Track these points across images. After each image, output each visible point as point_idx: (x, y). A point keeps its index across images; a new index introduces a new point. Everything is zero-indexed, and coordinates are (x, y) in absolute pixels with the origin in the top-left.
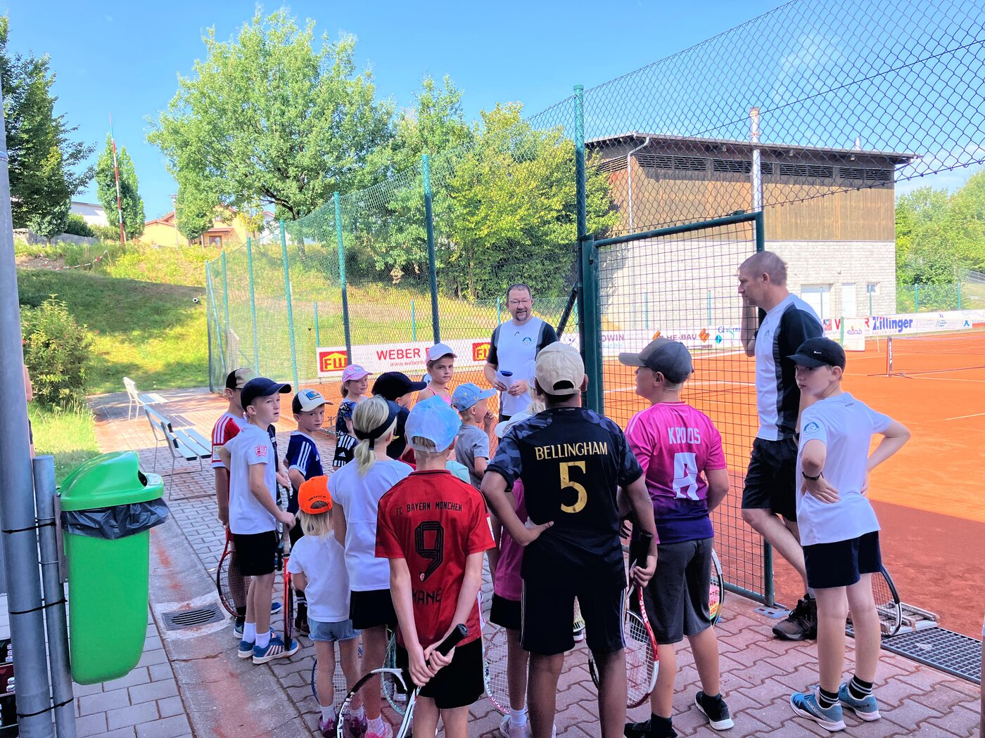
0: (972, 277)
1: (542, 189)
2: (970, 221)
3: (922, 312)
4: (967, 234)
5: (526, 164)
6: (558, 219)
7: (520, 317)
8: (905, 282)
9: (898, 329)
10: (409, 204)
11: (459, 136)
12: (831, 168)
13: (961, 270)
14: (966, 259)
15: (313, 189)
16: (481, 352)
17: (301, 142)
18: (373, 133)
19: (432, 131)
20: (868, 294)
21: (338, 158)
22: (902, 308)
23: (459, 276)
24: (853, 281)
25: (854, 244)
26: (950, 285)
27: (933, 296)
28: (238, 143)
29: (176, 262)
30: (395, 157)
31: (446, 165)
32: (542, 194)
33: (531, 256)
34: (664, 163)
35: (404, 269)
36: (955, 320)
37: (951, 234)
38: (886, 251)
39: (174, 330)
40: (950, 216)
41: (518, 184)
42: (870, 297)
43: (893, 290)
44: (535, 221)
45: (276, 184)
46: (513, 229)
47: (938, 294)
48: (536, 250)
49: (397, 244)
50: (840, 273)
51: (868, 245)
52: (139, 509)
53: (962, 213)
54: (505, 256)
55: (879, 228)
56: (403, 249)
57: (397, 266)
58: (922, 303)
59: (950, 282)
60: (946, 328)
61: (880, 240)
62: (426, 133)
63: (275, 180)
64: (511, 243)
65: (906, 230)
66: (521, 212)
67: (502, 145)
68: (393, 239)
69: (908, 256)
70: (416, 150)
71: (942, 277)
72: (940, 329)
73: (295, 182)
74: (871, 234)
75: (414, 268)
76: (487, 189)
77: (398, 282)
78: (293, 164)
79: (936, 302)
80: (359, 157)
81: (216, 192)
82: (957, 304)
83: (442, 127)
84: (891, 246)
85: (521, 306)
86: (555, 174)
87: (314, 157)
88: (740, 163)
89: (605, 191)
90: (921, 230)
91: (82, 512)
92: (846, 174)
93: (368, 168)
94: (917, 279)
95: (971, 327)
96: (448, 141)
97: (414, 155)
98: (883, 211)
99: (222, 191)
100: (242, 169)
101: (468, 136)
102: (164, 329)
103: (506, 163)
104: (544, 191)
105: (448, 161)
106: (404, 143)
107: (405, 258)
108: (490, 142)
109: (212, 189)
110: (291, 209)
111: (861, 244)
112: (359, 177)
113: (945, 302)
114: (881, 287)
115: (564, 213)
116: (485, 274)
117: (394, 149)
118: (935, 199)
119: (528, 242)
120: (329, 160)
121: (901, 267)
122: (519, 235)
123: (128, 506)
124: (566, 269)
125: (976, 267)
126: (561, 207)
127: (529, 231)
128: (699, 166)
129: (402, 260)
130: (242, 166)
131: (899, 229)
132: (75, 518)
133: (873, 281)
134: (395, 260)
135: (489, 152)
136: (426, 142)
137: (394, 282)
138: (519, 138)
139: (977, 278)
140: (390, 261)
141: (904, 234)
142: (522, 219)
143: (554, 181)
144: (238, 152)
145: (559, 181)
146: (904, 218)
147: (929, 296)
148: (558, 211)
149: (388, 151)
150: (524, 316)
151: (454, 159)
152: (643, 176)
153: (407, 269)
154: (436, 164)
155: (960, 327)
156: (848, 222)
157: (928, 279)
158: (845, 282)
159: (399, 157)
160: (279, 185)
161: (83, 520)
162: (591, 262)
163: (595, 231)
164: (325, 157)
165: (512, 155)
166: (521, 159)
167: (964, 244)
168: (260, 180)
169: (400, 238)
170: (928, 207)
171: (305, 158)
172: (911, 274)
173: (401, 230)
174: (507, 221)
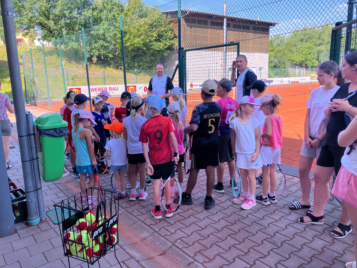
0: (291, 66)
1: (150, 29)
2: (292, 47)
3: (276, 78)
4: (291, 51)
5: (143, 19)
6: (156, 40)
7: (159, 74)
8: (271, 67)
9: (269, 83)
10: (99, 32)
11: (118, 7)
12: (249, 26)
13: (288, 64)
14: (290, 60)
15: (61, 24)
16: (130, 89)
17: (55, 5)
18: (84, 3)
19: (107, 4)
20: (260, 71)
21: (70, 13)
22: (270, 77)
23: (119, 61)
24: (255, 67)
25: (256, 54)
26: (285, 69)
27: (279, 72)
28: (28, 4)
29: (4, 52)
30: (93, 13)
31: (113, 17)
32: (150, 31)
33: (145, 54)
34: (193, 21)
35: (97, 57)
36: (286, 81)
37: (286, 51)
38: (265, 57)
39: (7, 79)
40: (286, 45)
41: (141, 27)
42: (261, 72)
43: (267, 70)
44: (147, 41)
45: (45, 22)
46: (139, 43)
47: (281, 71)
48: (148, 52)
49: (95, 47)
50: (251, 64)
51: (261, 54)
52: (63, 129)
53: (290, 44)
54: (136, 54)
55: (264, 49)
56: (97, 50)
57: (95, 56)
58: (276, 75)
59: (285, 68)
60: (283, 83)
61: (264, 53)
62: (105, 4)
63: (44, 20)
64: (139, 49)
65: (272, 49)
66: (142, 37)
67: (134, 11)
68: (93, 46)
69: (272, 59)
70: (101, 11)
71: (282, 66)
72: (281, 83)
73: (52, 21)
74: (261, 50)
75: (101, 57)
76: (129, 28)
77: (95, 62)
78: (52, 14)
79: (280, 74)
80: (78, 12)
81: (20, 23)
82: (287, 75)
83: (111, 2)
84: (268, 55)
85: (160, 70)
86: (155, 23)
87: (60, 11)
88: (219, 23)
89: (173, 30)
90: (277, 49)
91: (46, 130)
92: (254, 29)
93: (83, 17)
94: (275, 67)
95: (290, 83)
96: (114, 8)
97: (100, 13)
98: (265, 42)
99: (22, 23)
100: (30, 15)
101: (121, 6)
102: (3, 78)
103: (136, 18)
104: (151, 29)
105: (114, 16)
106: (96, 8)
107: (98, 53)
108: (130, 9)
109: (18, 22)
110: (51, 32)
111: (258, 54)
112: (79, 21)
113: (283, 75)
114: (264, 69)
115: (158, 38)
116: (129, 60)
117: (93, 10)
118: (281, 39)
119: (145, 49)
120: (67, 13)
121: (270, 62)
122: (141, 46)
123: (60, 128)
124: (158, 59)
125: (293, 63)
126: (157, 36)
127: (145, 45)
128: (205, 23)
129: (97, 54)
130: (30, 13)
131: (270, 49)
132: (44, 131)
133: (261, 67)
134: (94, 54)
135: (130, 13)
136: (105, 8)
137: (94, 62)
138: (141, 8)
139: (293, 66)
140: (92, 54)
141: (272, 51)
142: (142, 40)
143: (154, 26)
144: (28, 8)
145: (156, 26)
146: (272, 45)
147: (278, 72)
148: (156, 37)
149: (91, 11)
150: (161, 74)
151: (116, 15)
152: (186, 26)
153: (99, 57)
154: (109, 17)
155: (287, 83)
156: (254, 46)
157: (278, 67)
158: (252, 67)
159: (95, 13)
160: (46, 22)
161: (47, 132)
162: (183, 57)
163: (169, 46)
164: (65, 12)
165: (138, 15)
166: (141, 17)
167: (289, 55)
168: (38, 19)
169: (96, 45)
170: (279, 42)
171: (57, 11)
172: (273, 64)
173: (96, 42)
174: (137, 40)
